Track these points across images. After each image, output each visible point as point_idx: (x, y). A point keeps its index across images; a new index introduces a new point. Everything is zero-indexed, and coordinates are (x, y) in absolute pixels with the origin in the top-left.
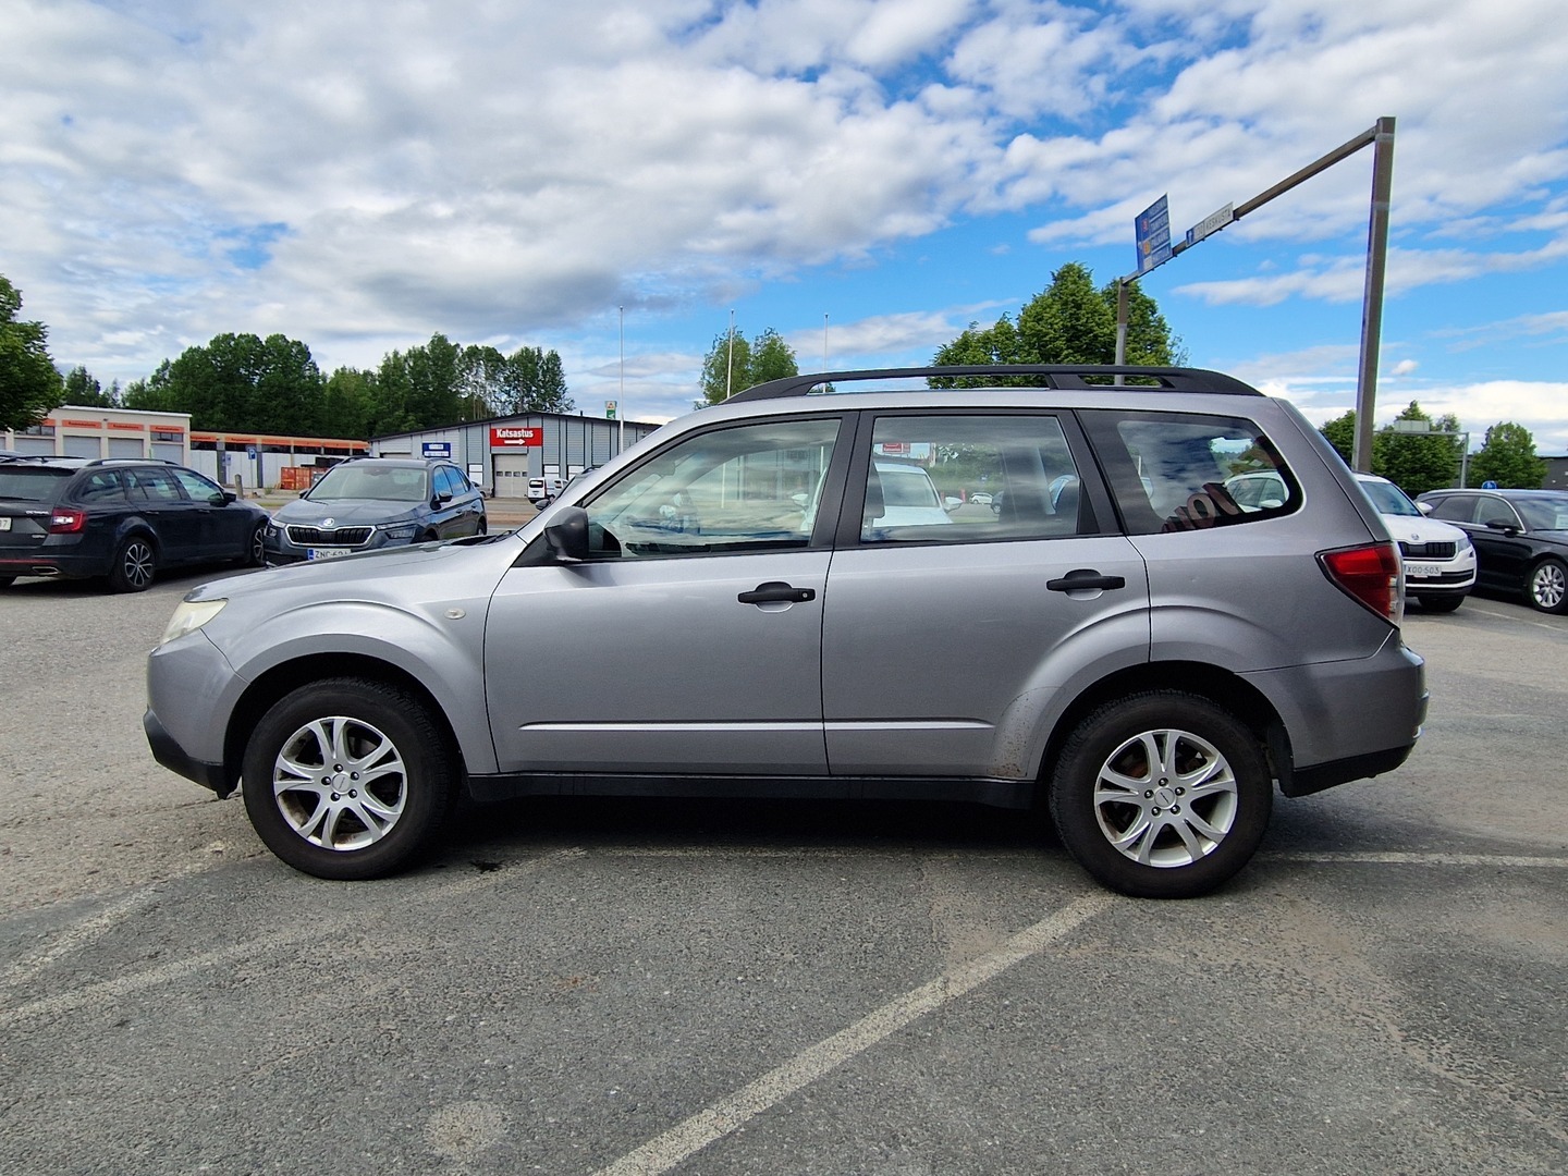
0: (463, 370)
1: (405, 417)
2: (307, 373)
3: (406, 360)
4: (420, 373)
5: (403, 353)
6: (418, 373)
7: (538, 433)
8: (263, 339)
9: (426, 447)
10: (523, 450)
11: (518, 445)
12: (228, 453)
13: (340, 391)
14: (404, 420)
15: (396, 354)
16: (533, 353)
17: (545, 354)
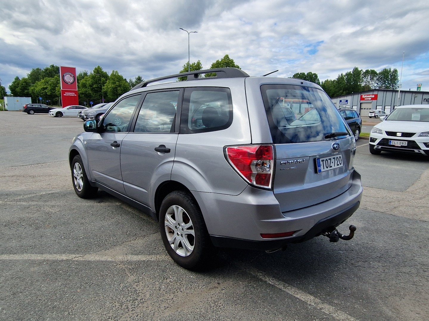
0: (363, 77)
1: (343, 92)
2: (316, 82)
3: (345, 76)
4: (349, 79)
5: (344, 74)
6: (348, 80)
7: (376, 96)
8: (306, 74)
9: (341, 101)
10: (370, 101)
11: (369, 100)
12: (293, 104)
13: (325, 86)
14: (342, 93)
15: (342, 74)
16: (388, 70)
17: (392, 70)
